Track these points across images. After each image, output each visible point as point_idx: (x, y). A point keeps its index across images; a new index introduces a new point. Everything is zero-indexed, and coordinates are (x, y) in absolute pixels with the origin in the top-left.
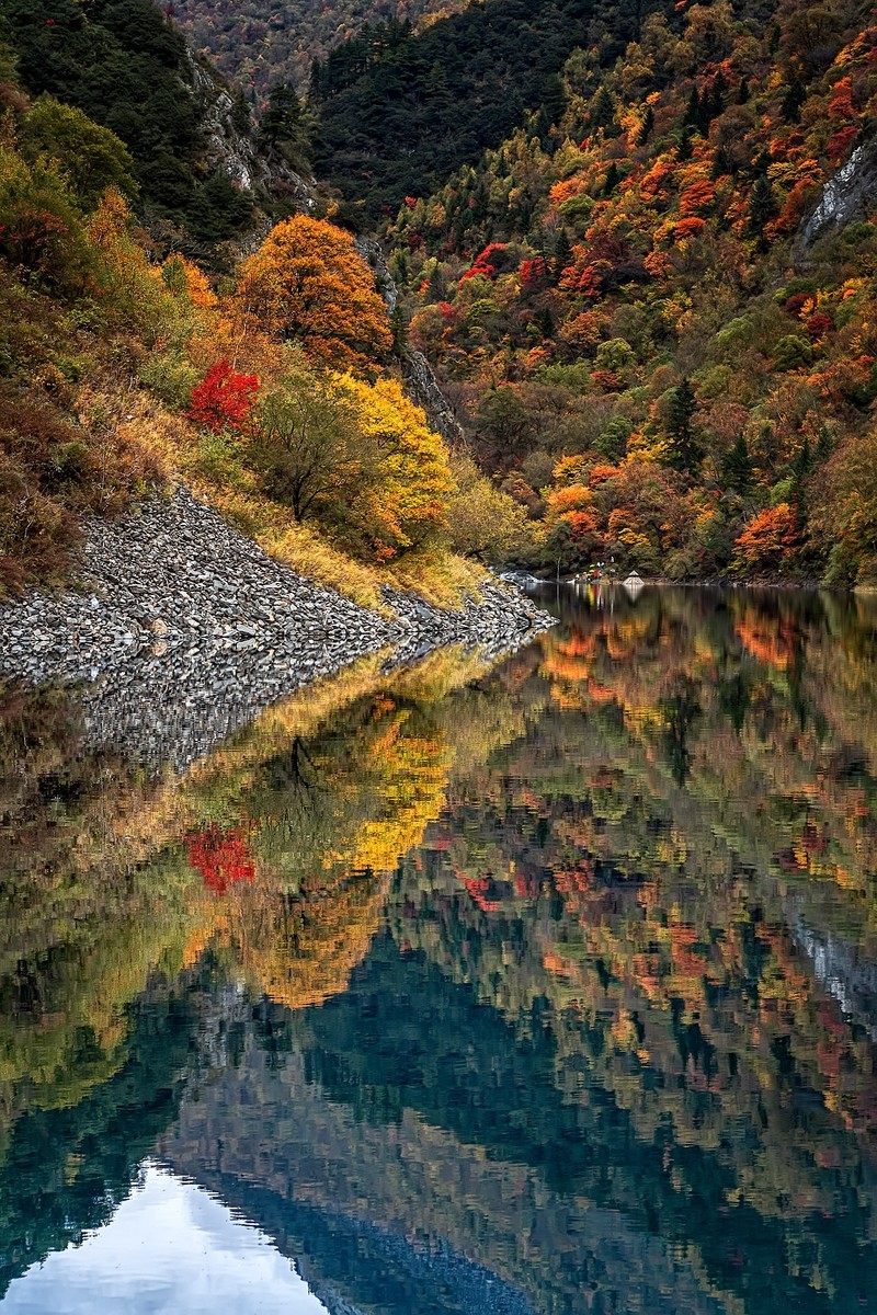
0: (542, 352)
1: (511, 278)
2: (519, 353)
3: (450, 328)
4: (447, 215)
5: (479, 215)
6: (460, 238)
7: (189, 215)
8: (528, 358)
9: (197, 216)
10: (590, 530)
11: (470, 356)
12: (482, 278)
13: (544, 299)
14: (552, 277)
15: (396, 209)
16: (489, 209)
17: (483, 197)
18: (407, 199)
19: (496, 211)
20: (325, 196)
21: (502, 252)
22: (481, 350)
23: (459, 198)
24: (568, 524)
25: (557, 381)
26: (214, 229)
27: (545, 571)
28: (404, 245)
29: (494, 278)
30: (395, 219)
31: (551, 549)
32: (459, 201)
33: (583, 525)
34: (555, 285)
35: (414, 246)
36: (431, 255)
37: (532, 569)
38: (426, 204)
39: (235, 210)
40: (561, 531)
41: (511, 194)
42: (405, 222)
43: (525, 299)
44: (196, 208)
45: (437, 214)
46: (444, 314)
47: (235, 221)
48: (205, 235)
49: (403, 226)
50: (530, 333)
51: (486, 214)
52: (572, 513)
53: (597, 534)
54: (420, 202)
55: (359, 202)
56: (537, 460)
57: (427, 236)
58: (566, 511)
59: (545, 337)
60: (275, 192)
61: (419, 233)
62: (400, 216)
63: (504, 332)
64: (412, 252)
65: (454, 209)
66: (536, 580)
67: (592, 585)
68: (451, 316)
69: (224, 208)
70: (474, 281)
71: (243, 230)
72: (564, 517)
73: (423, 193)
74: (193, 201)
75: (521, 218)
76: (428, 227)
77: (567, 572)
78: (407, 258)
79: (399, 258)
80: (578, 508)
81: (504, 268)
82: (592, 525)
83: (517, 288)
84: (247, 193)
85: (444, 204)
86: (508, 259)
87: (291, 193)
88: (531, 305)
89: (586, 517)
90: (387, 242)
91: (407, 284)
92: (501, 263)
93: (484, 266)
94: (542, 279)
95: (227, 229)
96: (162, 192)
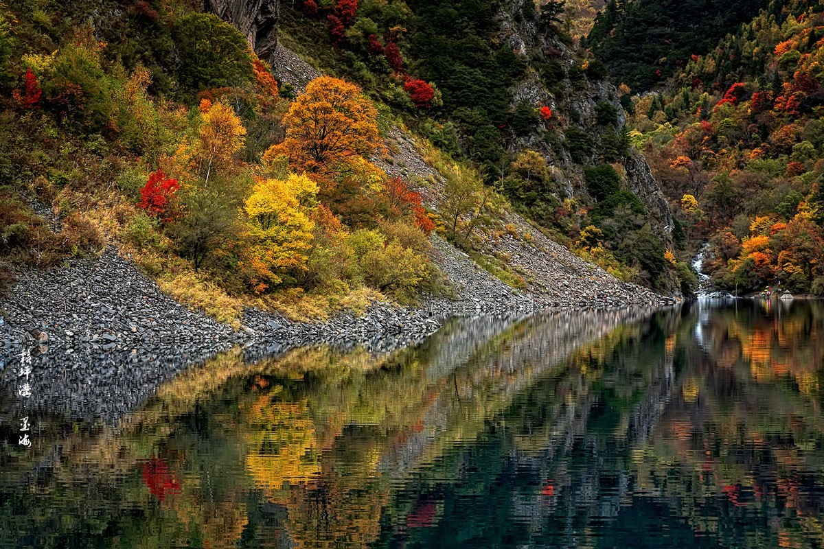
0: (760, 151)
1: (747, 104)
2: (746, 152)
3: (707, 137)
4: (716, 66)
5: (736, 65)
6: (724, 79)
7: (484, 72)
8: (751, 155)
9: (488, 72)
10: (766, 264)
11: (717, 155)
12: (728, 105)
13: (762, 118)
14: (769, 103)
15: (686, 62)
16: (742, 61)
17: (738, 54)
18: (693, 56)
19: (746, 62)
20: (582, 57)
21: (742, 88)
22: (724, 150)
23: (724, 54)
24: (752, 261)
25: (760, 169)
26: (500, 80)
27: (740, 291)
28: (688, 85)
29: (737, 105)
30: (684, 68)
31: (741, 277)
32: (724, 57)
33: (762, 261)
34: (771, 108)
35: (694, 86)
36: (705, 91)
37: (730, 289)
38: (704, 59)
39: (514, 68)
40: (747, 264)
41: (755, 51)
42: (690, 71)
43: (752, 119)
44: (488, 68)
45: (710, 65)
46: (703, 128)
47: (514, 75)
48: (494, 84)
49: (689, 74)
50: (754, 139)
51: (740, 64)
52: (755, 254)
53: (771, 266)
54: (700, 58)
55: (663, 59)
56: (740, 220)
57: (704, 79)
58: (752, 253)
59: (763, 142)
60: (549, 56)
61: (699, 77)
62: (688, 67)
63: (738, 139)
64: (692, 91)
65: (720, 61)
66: (732, 297)
67: (766, 299)
68: (708, 129)
69: (508, 67)
70: (722, 107)
71: (519, 80)
72: (750, 256)
73: (704, 52)
74: (487, 63)
75: (756, 67)
76: (704, 73)
77: (751, 291)
78: (690, 93)
79: (684, 93)
80: (760, 250)
81: (743, 98)
82: (768, 261)
83: (749, 111)
84: (523, 57)
85: (714, 58)
86: (746, 92)
87: (558, 56)
88: (755, 122)
89: (764, 256)
90: (680, 84)
91: (689, 110)
92: (741, 95)
93: (730, 98)
94: (764, 105)
95: (509, 80)
96: (467, 58)
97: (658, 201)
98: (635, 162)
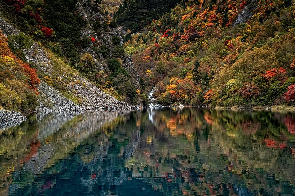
0: (175, 54)
1: (171, 37)
2: (170, 54)
3: (157, 49)
4: (162, 23)
5: (168, 23)
6: (164, 28)
7: (71, 25)
8: (172, 56)
9: (73, 25)
10: (175, 94)
11: (160, 55)
12: (165, 38)
13: (176, 42)
14: (179, 37)
15: (151, 22)
16: (171, 22)
17: (169, 19)
18: (154, 20)
19: (172, 22)
20: (108, 20)
21: (170, 31)
22: (163, 54)
23: (164, 19)
24: (170, 93)
25: (174, 60)
26: (77, 28)
27: (165, 104)
28: (151, 30)
29: (168, 37)
30: (150, 24)
31: (166, 99)
32: (165, 20)
33: (173, 93)
34: (180, 39)
35: (154, 31)
36: (157, 32)
37: (162, 103)
38: (157, 21)
39: (82, 23)
40: (168, 94)
41: (175, 18)
42: (152, 25)
43: (173, 43)
44: (73, 23)
45: (159, 23)
46: (155, 46)
47: (82, 26)
48: (74, 29)
49: (152, 26)
50: (173, 50)
51: (170, 23)
52: (171, 91)
53: (177, 95)
54: (156, 21)
55: (143, 21)
56: (166, 78)
57: (157, 28)
58: (170, 90)
59: (176, 51)
60: (96, 19)
61: (155, 28)
62: (152, 24)
63: (168, 50)
64: (153, 32)
65: (163, 22)
66: (162, 106)
67: (174, 107)
68: (158, 46)
69: (79, 23)
70: (163, 38)
71: (84, 28)
72: (169, 92)
73: (157, 19)
74: (72, 22)
75: (175, 24)
76: (157, 26)
77: (169, 104)
78: (152, 33)
79: (150, 33)
80: (173, 90)
81: (170, 35)
82: (175, 93)
83: (172, 40)
84: (86, 20)
85: (161, 21)
86: (171, 33)
87: (99, 19)
88: (174, 44)
89: (174, 92)
90: (149, 30)
91: (151, 39)
92: (170, 34)
93: (166, 35)
94: (177, 37)
95: (80, 28)
96: (65, 20)
97: (135, 72)
98: (126, 58)
